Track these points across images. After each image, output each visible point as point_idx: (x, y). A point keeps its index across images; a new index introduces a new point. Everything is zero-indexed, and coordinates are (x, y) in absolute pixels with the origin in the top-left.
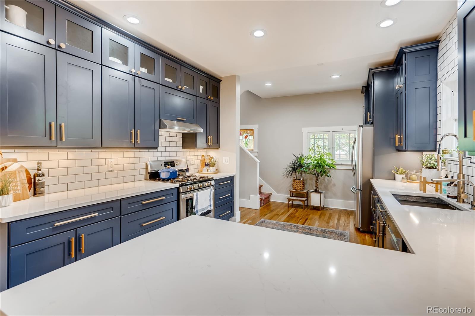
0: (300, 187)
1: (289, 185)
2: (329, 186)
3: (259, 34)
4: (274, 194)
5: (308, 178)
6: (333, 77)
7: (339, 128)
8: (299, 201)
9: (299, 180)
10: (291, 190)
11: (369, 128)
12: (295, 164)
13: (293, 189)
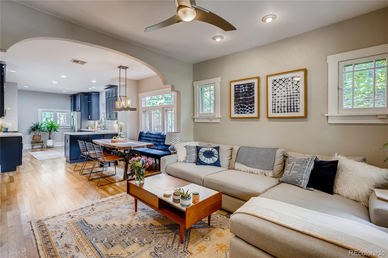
0: (39, 138)
5: (42, 134)
7: (59, 110)
8: (37, 146)
9: (38, 135)
10: (33, 141)
11: (80, 113)
12: (33, 127)
13: (33, 140)
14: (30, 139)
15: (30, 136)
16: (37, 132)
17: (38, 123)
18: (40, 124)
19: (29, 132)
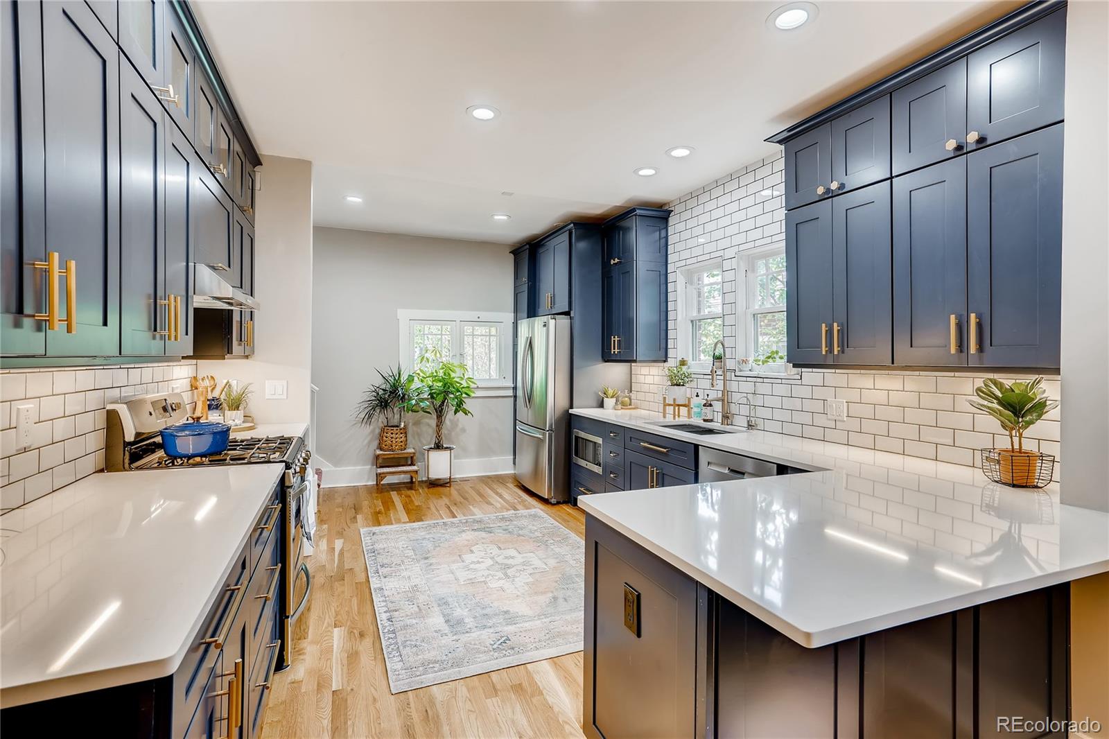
0: (402, 442)
1: (366, 441)
2: (453, 433)
3: (483, 114)
4: (328, 469)
5: (411, 421)
6: (496, 217)
7: (473, 315)
8: (394, 477)
9: (397, 426)
10: (378, 452)
11: (564, 321)
12: (381, 392)
13: (381, 449)
14: (370, 442)
15: (373, 431)
16: (394, 415)
17: (399, 374)
18: (404, 378)
19: (366, 411)
